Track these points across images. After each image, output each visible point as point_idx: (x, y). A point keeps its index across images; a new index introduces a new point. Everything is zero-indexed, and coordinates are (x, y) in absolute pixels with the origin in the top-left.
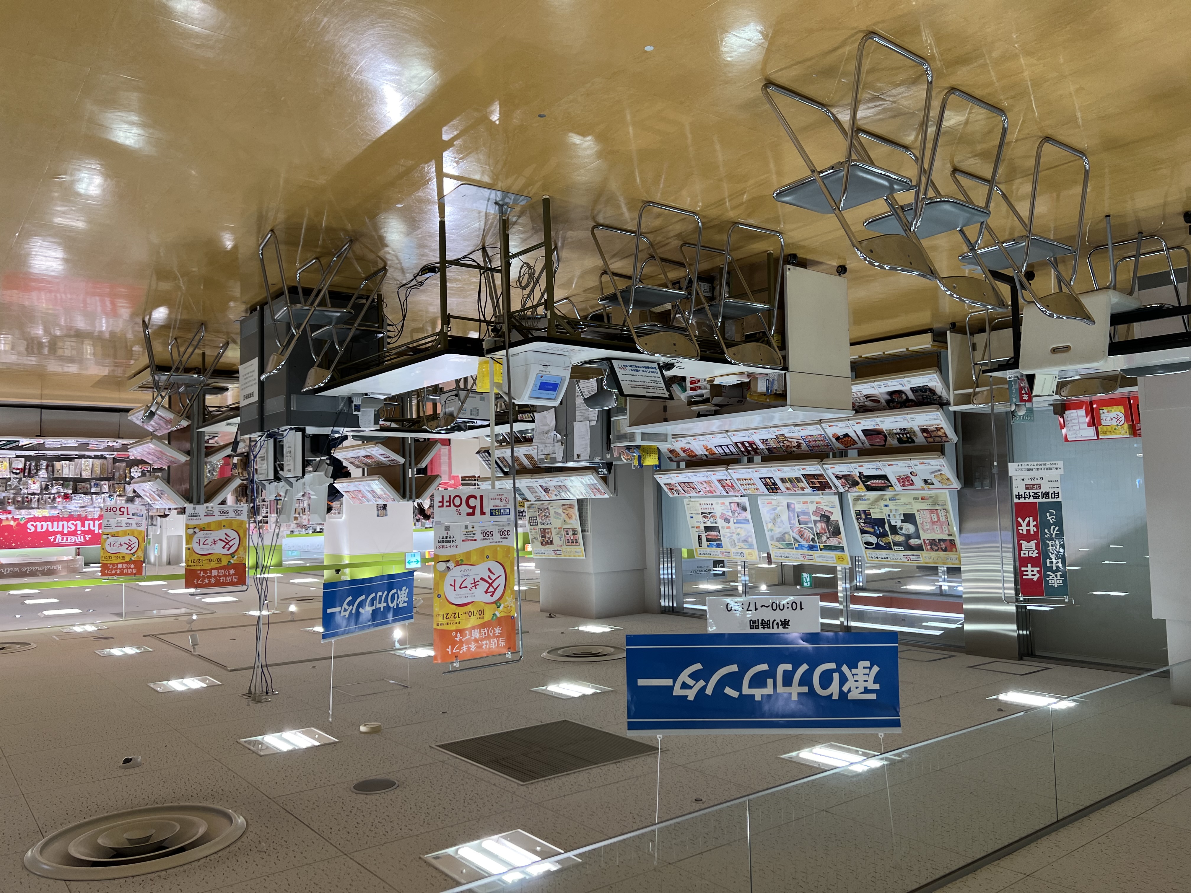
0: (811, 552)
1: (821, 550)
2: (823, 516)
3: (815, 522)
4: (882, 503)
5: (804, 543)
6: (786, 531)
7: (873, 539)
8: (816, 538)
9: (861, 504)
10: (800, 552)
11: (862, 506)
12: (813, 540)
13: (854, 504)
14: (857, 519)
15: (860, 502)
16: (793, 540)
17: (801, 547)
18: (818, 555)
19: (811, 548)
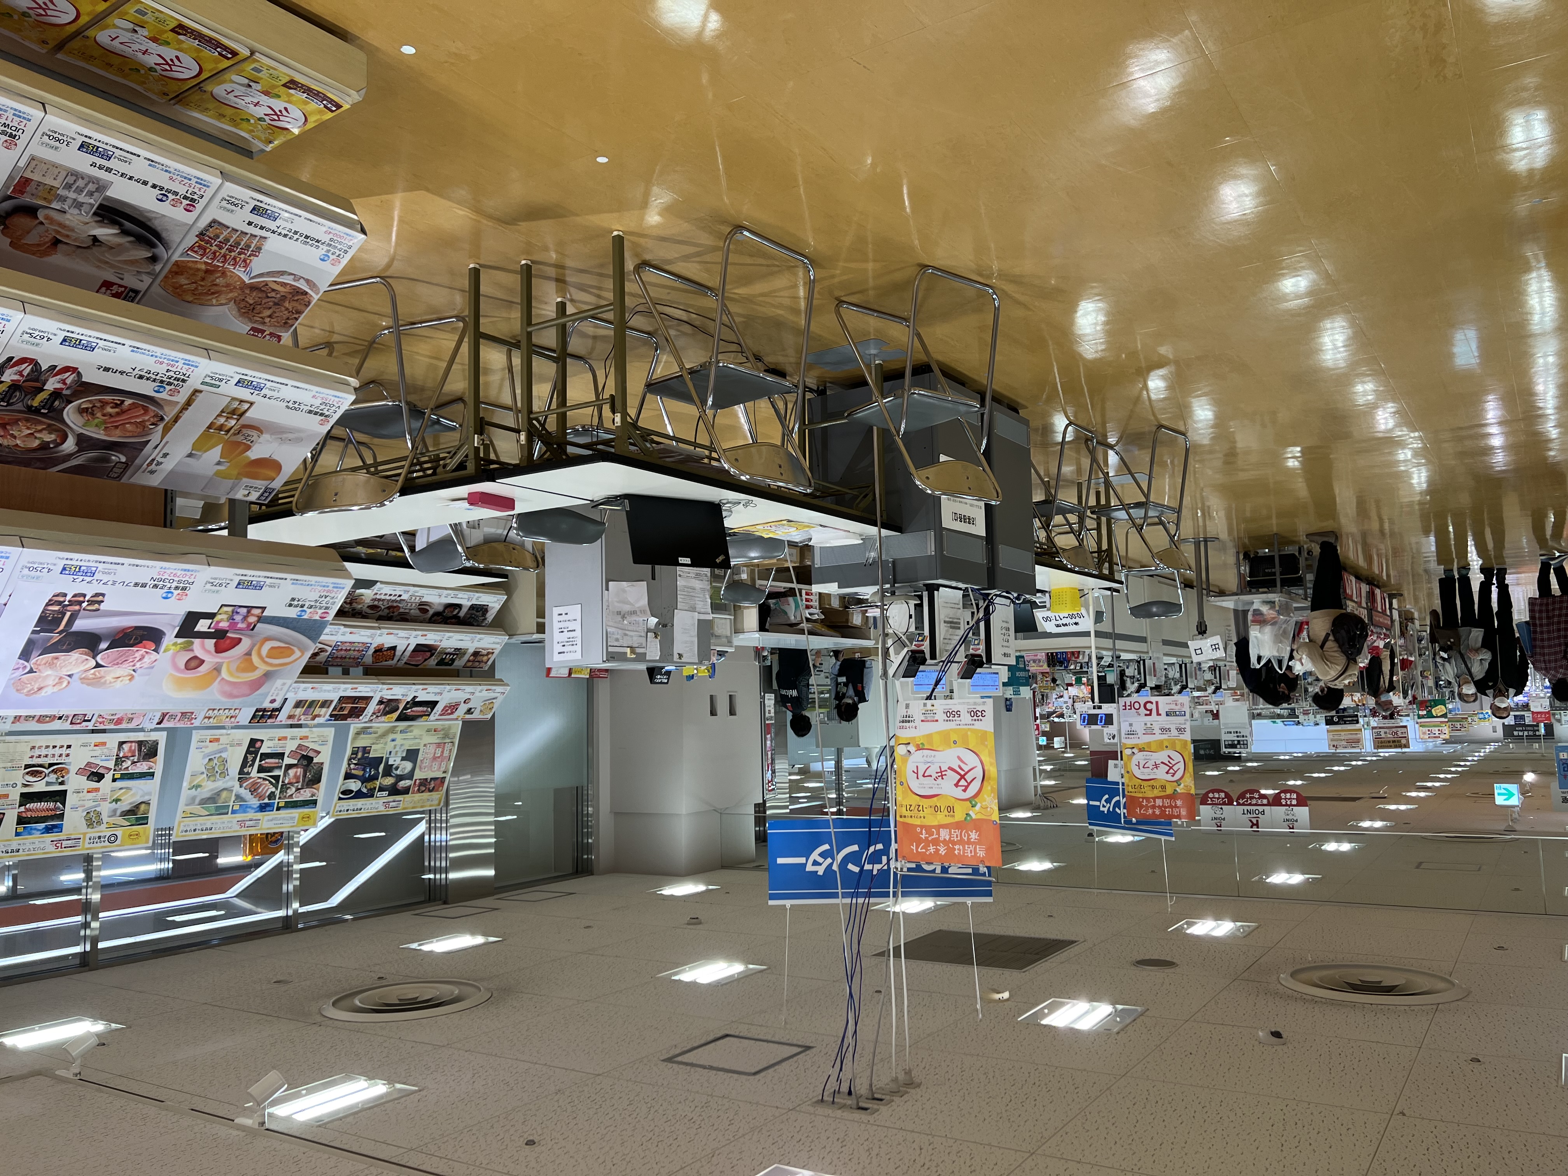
0: (259, 815)
1: (278, 809)
2: (304, 757)
3: (289, 767)
4: (391, 736)
5: (255, 802)
6: (228, 785)
7: (354, 785)
8: (277, 793)
9: (363, 738)
10: (239, 816)
11: (362, 743)
12: (272, 796)
13: (354, 739)
14: (350, 760)
15: (362, 736)
16: (233, 798)
17: (244, 809)
18: (270, 817)
19: (263, 808)
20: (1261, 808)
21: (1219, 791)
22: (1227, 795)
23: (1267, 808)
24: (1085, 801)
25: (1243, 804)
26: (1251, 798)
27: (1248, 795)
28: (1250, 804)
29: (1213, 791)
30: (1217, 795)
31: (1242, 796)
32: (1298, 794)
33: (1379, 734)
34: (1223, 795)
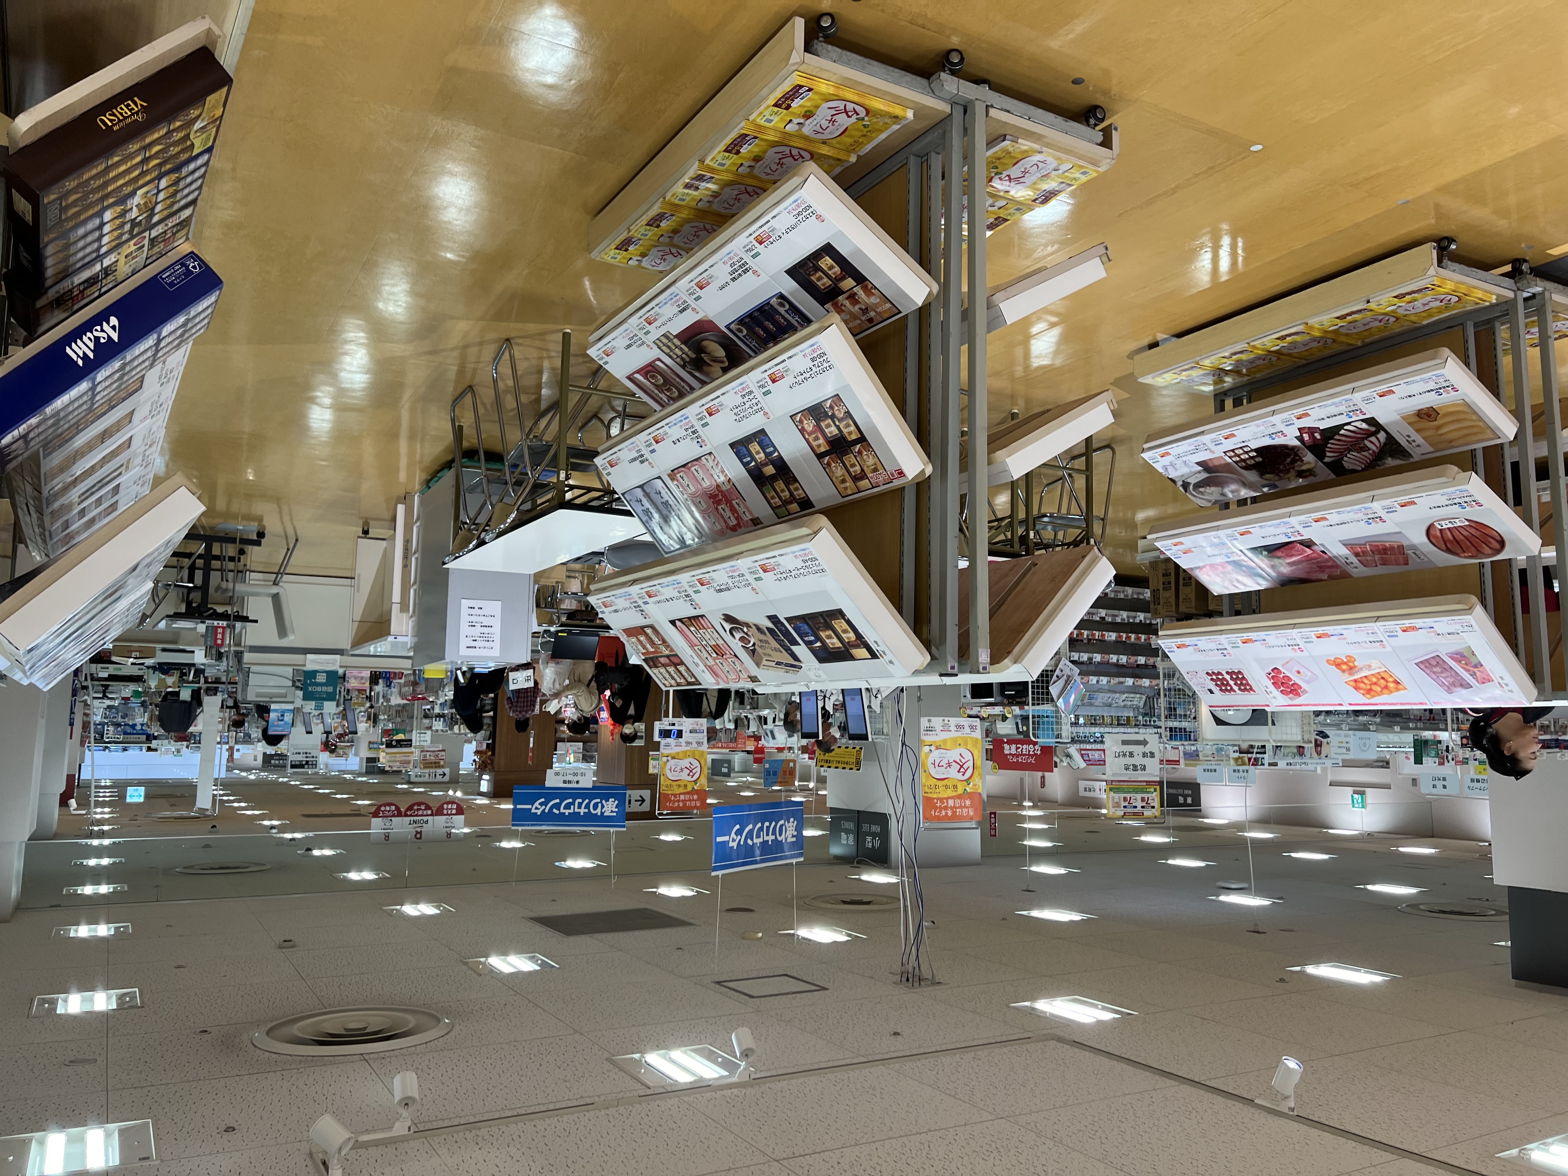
20: (425, 818)
21: (390, 805)
22: (398, 809)
23: (430, 818)
24: (511, 807)
25: (411, 816)
26: (418, 810)
27: (416, 807)
28: (417, 815)
29: (385, 805)
30: (388, 809)
31: (410, 808)
32: (458, 805)
33: (425, 756)
34: (393, 808)
